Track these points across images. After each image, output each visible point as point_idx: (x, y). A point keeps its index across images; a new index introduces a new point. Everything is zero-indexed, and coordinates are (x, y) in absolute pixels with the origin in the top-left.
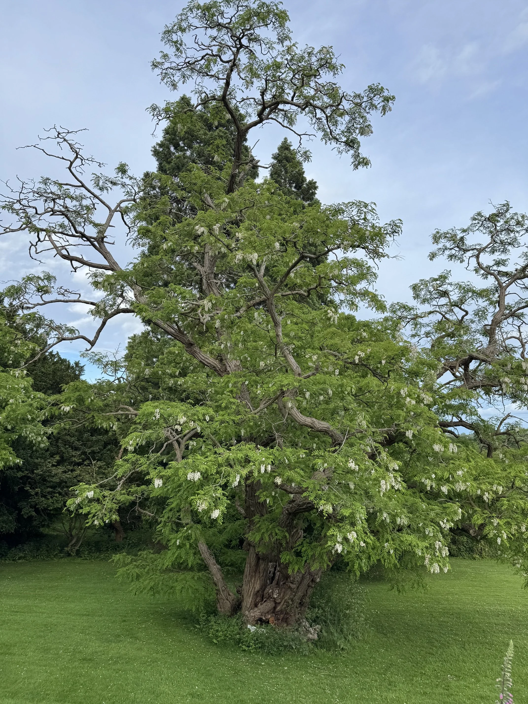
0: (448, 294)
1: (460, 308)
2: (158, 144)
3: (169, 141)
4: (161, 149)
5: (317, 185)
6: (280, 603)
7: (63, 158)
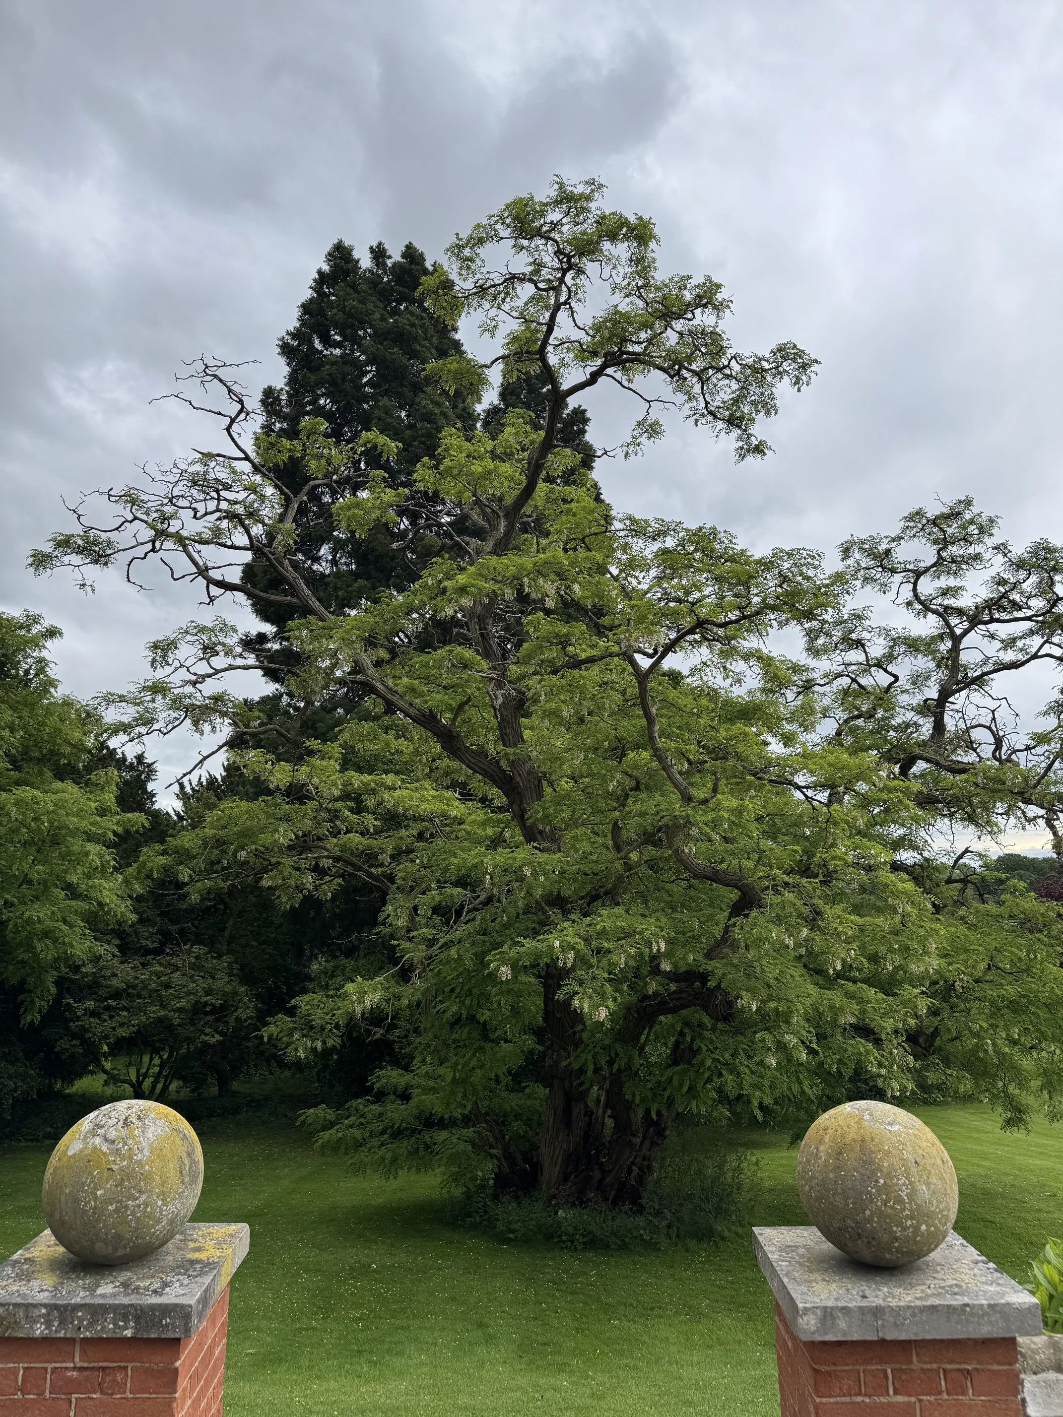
0: (863, 646)
1: (886, 671)
2: (288, 333)
3: (310, 327)
4: (296, 343)
5: (588, 415)
6: (610, 1171)
7: (220, 414)
